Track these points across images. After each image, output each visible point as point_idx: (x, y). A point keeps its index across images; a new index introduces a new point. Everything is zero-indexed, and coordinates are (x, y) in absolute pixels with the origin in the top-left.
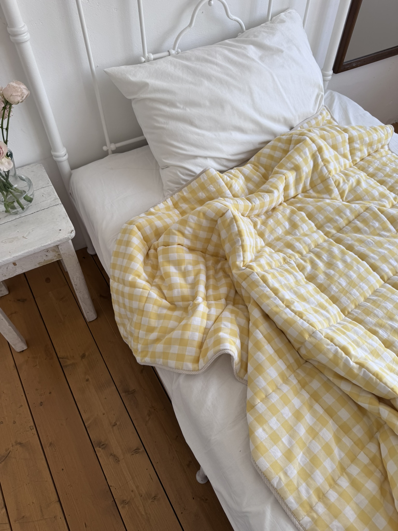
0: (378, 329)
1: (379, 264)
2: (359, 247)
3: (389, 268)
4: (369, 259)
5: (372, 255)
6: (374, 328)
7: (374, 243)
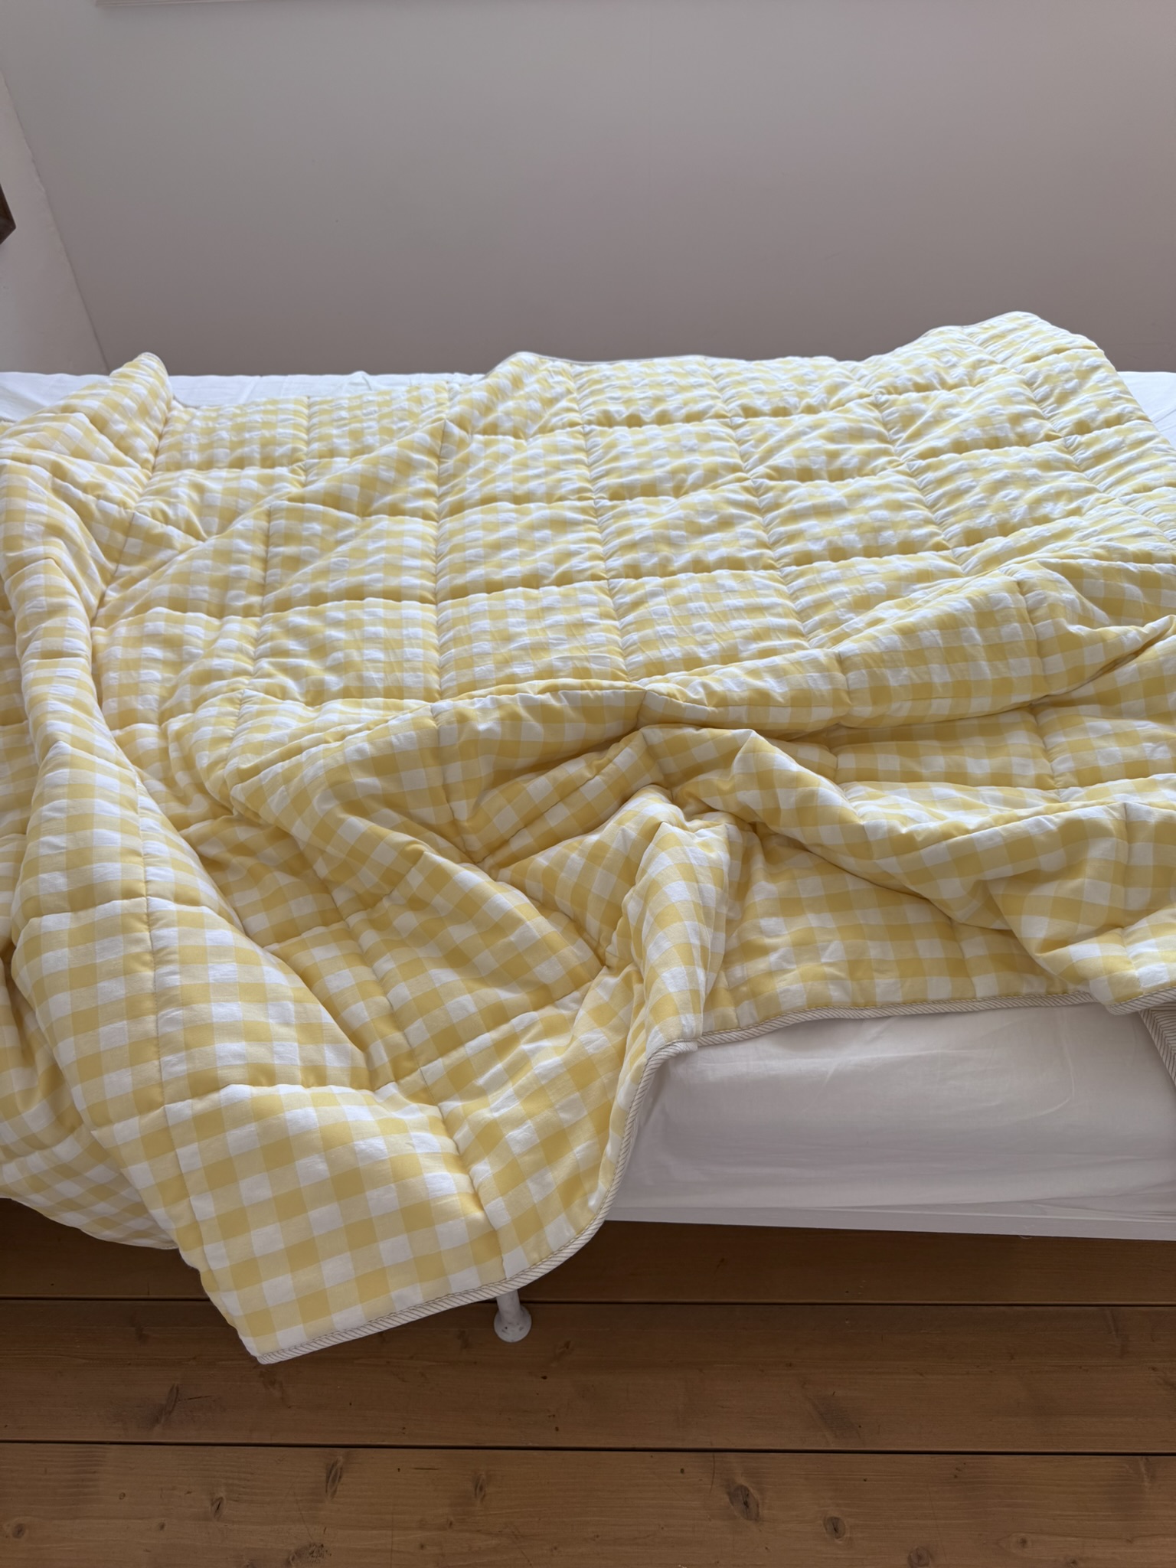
0: (508, 671)
1: (394, 582)
2: (331, 585)
3: (416, 577)
4: (370, 588)
5: (366, 578)
6: (501, 675)
7: (347, 559)
